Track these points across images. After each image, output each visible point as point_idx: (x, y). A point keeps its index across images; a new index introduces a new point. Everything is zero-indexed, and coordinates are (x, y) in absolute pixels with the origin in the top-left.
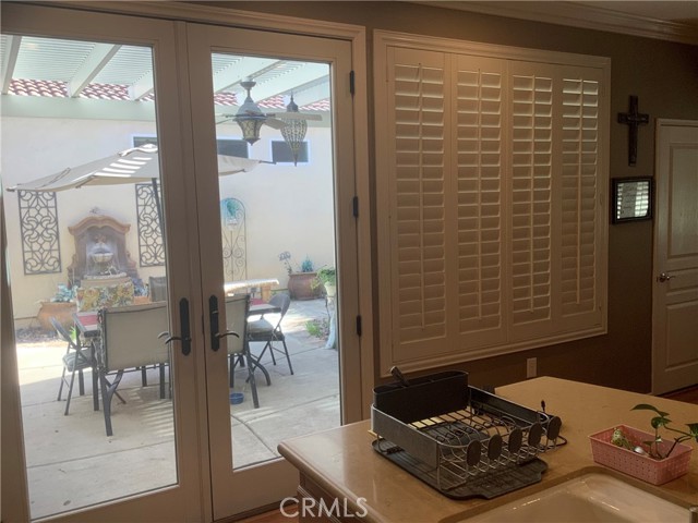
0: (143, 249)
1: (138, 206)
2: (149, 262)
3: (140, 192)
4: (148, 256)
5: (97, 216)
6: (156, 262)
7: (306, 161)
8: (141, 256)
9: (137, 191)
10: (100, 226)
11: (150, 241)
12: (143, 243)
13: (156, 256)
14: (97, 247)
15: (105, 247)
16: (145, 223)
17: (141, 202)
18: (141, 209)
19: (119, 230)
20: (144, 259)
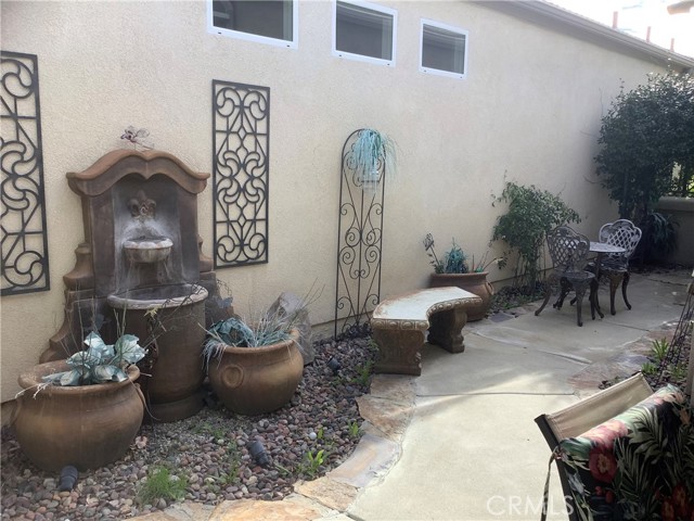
0: (221, 230)
1: (214, 132)
2: (230, 257)
3: (220, 101)
4: (229, 247)
5: (138, 148)
6: (242, 258)
7: (461, 71)
8: (216, 245)
9: (215, 98)
10: (147, 174)
11: (234, 213)
12: (220, 217)
13: (242, 246)
14: (133, 225)
15: (154, 225)
16: (226, 172)
17: (221, 124)
18: (220, 138)
19: (186, 185)
20: (221, 251)
